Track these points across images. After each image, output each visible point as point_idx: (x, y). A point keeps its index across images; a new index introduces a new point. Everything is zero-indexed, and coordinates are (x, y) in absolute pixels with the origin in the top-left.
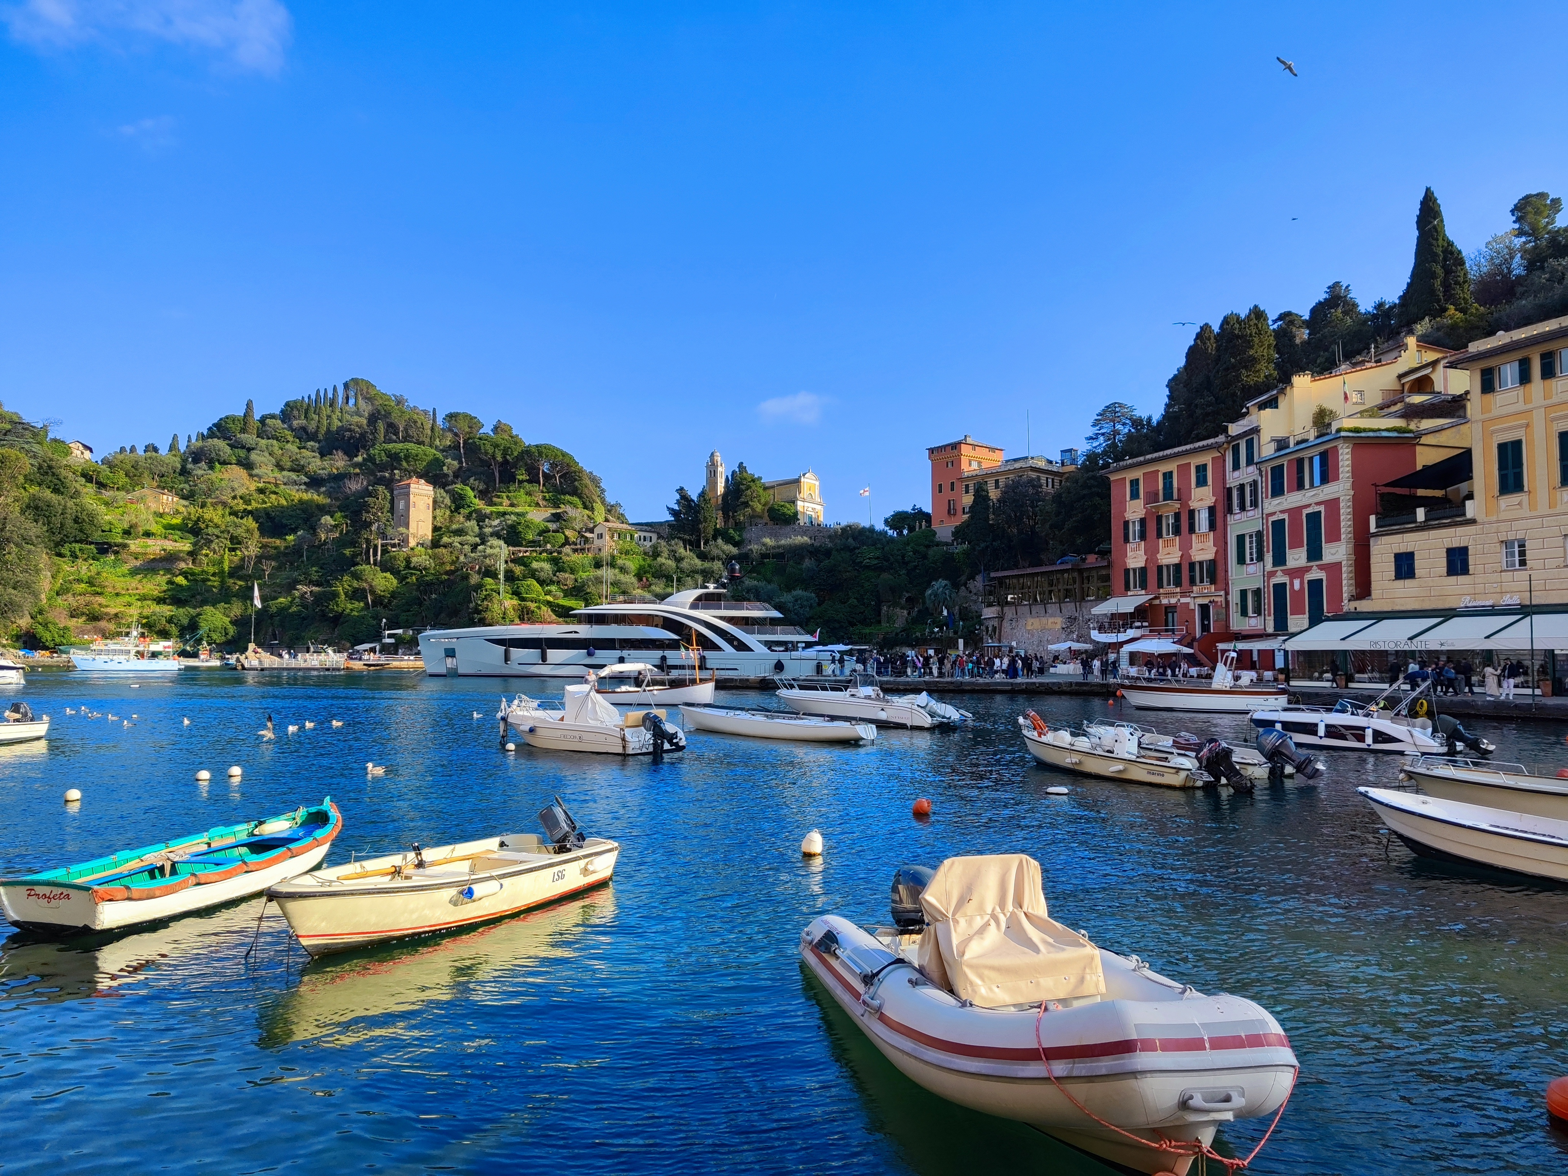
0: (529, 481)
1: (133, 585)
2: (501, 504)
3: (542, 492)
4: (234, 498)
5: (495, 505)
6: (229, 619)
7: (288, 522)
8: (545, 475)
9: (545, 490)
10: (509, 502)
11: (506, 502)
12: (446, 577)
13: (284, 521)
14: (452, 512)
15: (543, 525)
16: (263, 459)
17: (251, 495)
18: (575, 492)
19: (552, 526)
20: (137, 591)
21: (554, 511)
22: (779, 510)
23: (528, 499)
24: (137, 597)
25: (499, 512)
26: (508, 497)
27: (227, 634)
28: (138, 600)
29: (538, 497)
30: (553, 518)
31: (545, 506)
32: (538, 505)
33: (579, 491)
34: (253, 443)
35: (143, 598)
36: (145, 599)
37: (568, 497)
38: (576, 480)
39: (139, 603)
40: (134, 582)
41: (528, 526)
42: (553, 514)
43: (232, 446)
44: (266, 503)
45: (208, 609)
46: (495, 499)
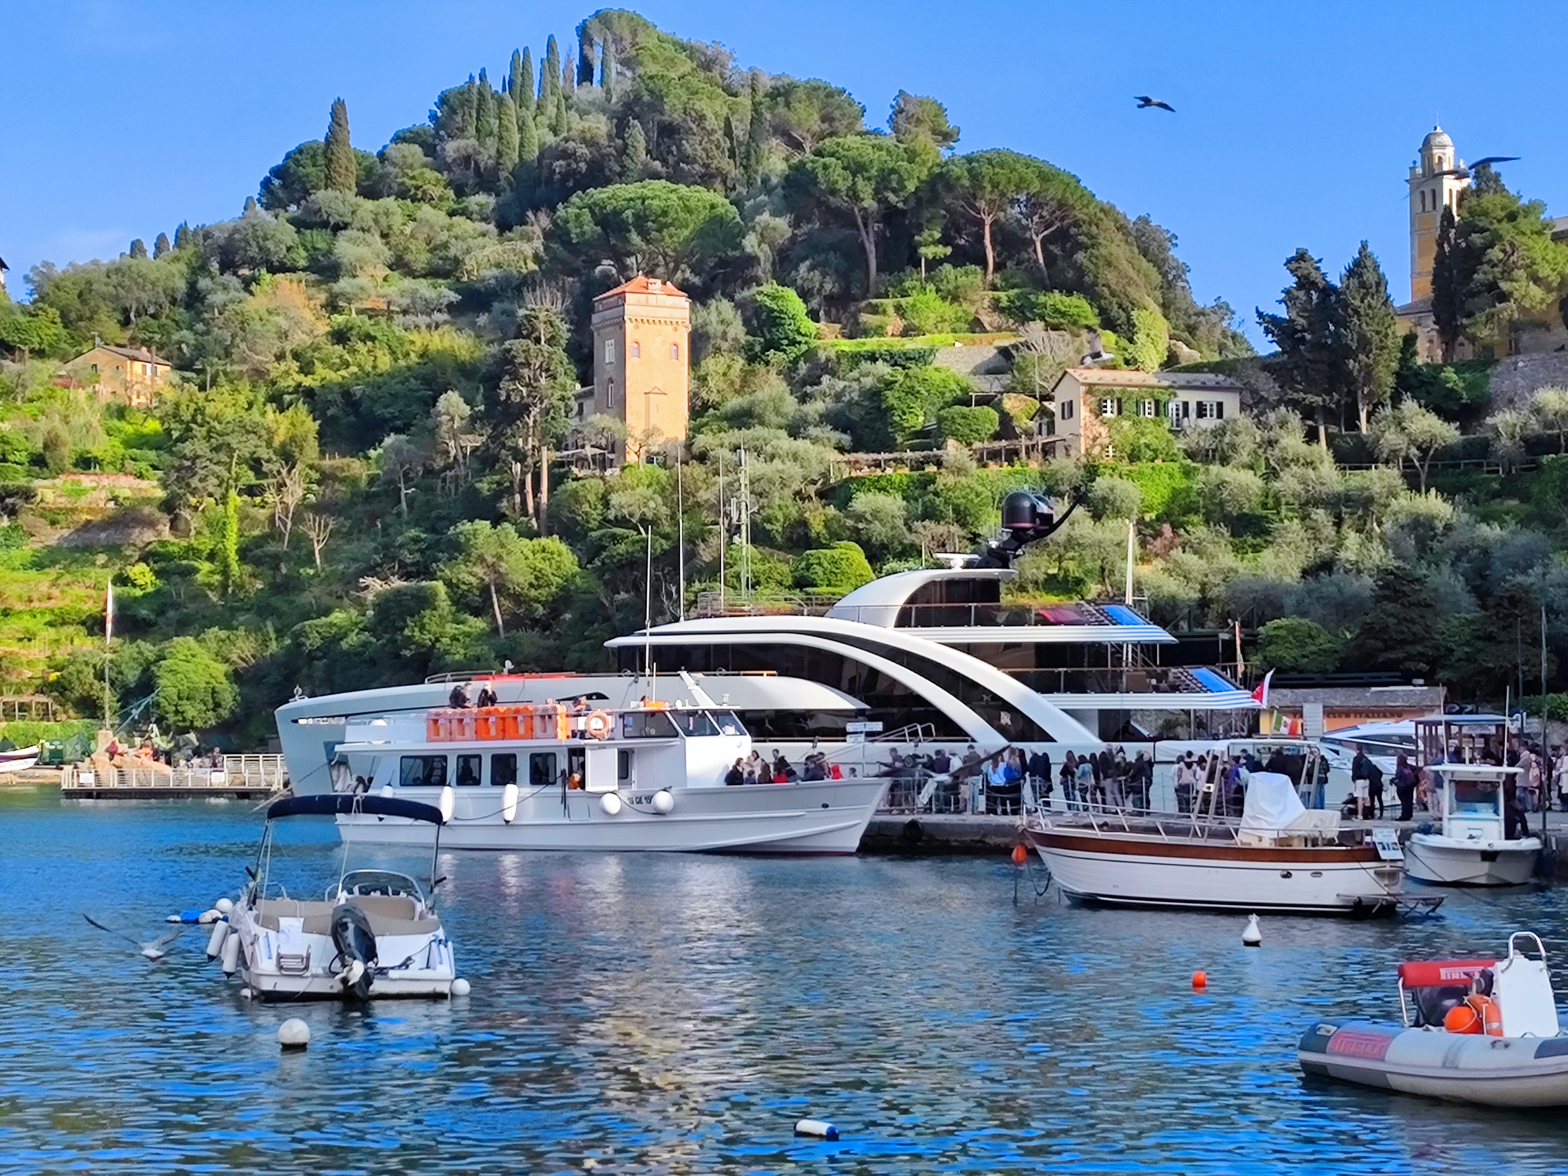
1: (44, 588)
2: (880, 331)
4: (280, 357)
6: (224, 667)
7: (387, 413)
10: (900, 324)
11: (893, 323)
13: (379, 411)
16: (363, 250)
17: (316, 348)
18: (1078, 281)
20: (51, 604)
24: (48, 617)
25: (858, 354)
26: (898, 308)
27: (217, 705)
28: (50, 624)
30: (993, 364)
34: (345, 210)
35: (59, 621)
36: (64, 623)
39: (52, 630)
40: (42, 581)
43: (299, 224)
44: (347, 365)
45: (184, 644)
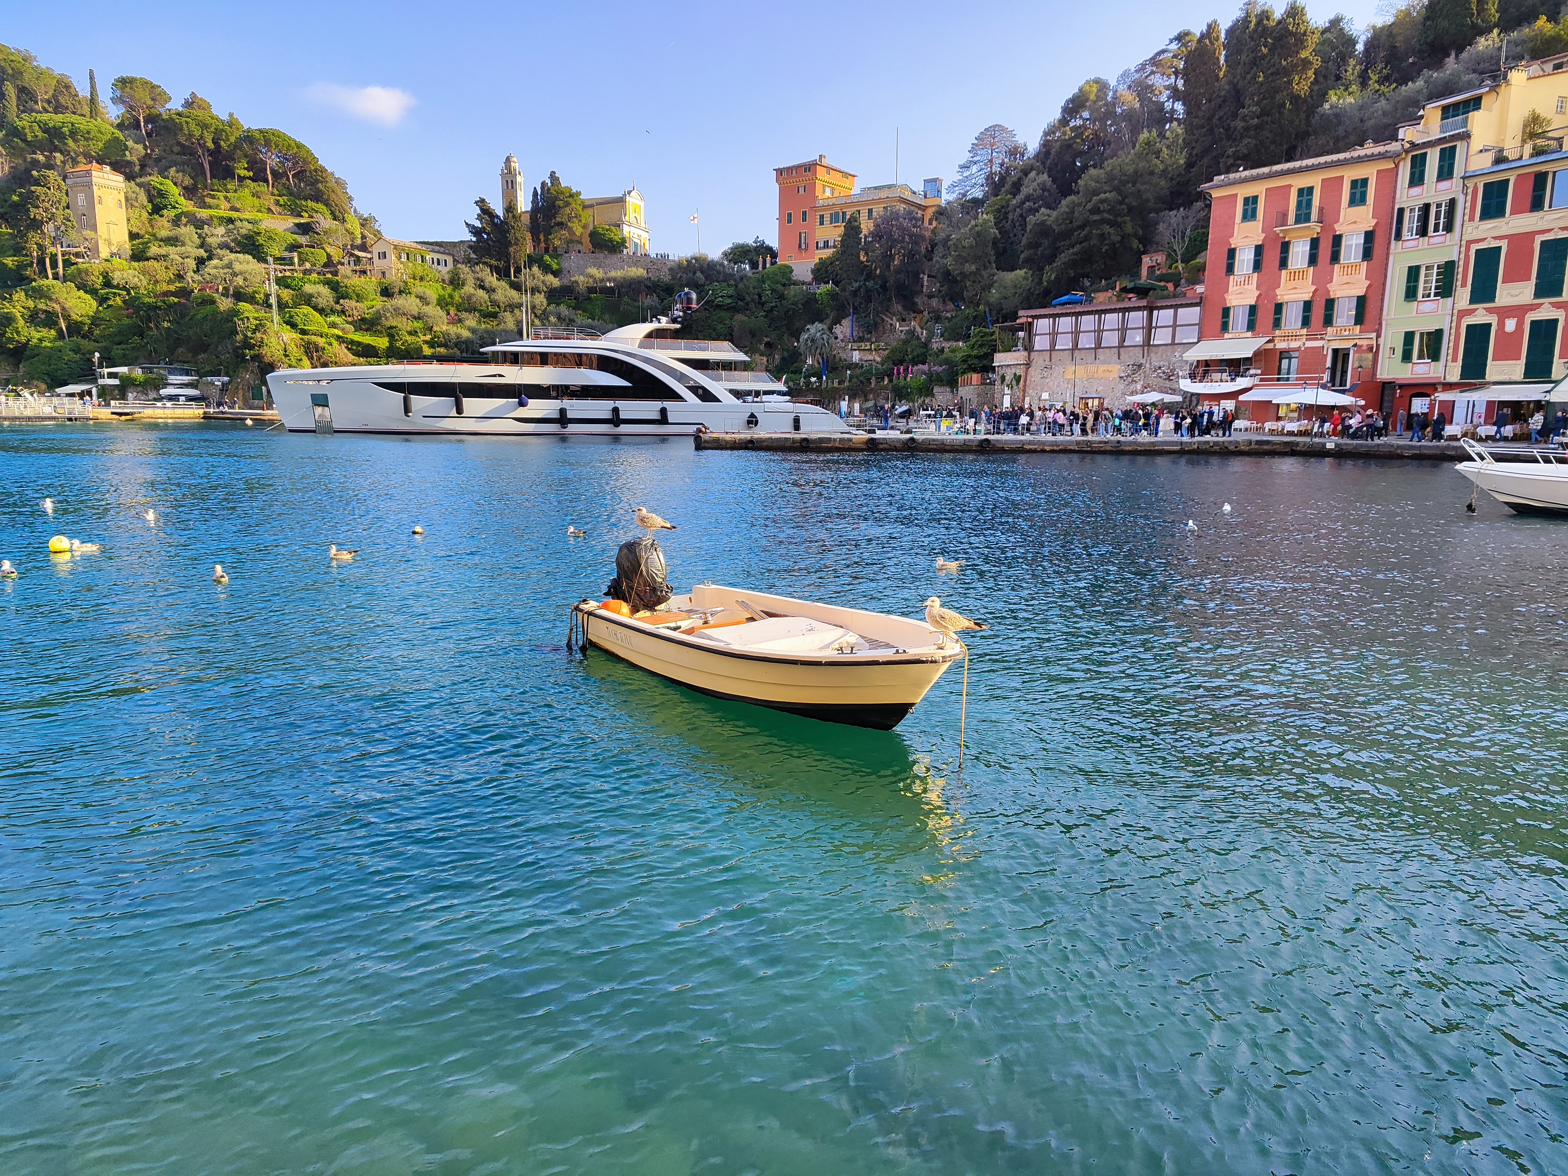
0: (253, 179)
2: (217, 207)
3: (273, 194)
5: (210, 207)
8: (274, 173)
9: (276, 192)
10: (228, 205)
11: (224, 204)
12: (176, 300)
14: (150, 214)
15: (291, 238)
18: (317, 197)
19: (303, 240)
21: (297, 221)
22: (604, 235)
23: (256, 202)
25: (222, 217)
26: (226, 198)
29: (269, 201)
30: (297, 230)
31: (280, 214)
32: (269, 210)
33: (325, 197)
37: (310, 203)
38: (317, 181)
41: (270, 238)
42: (298, 225)
46: (207, 200)
